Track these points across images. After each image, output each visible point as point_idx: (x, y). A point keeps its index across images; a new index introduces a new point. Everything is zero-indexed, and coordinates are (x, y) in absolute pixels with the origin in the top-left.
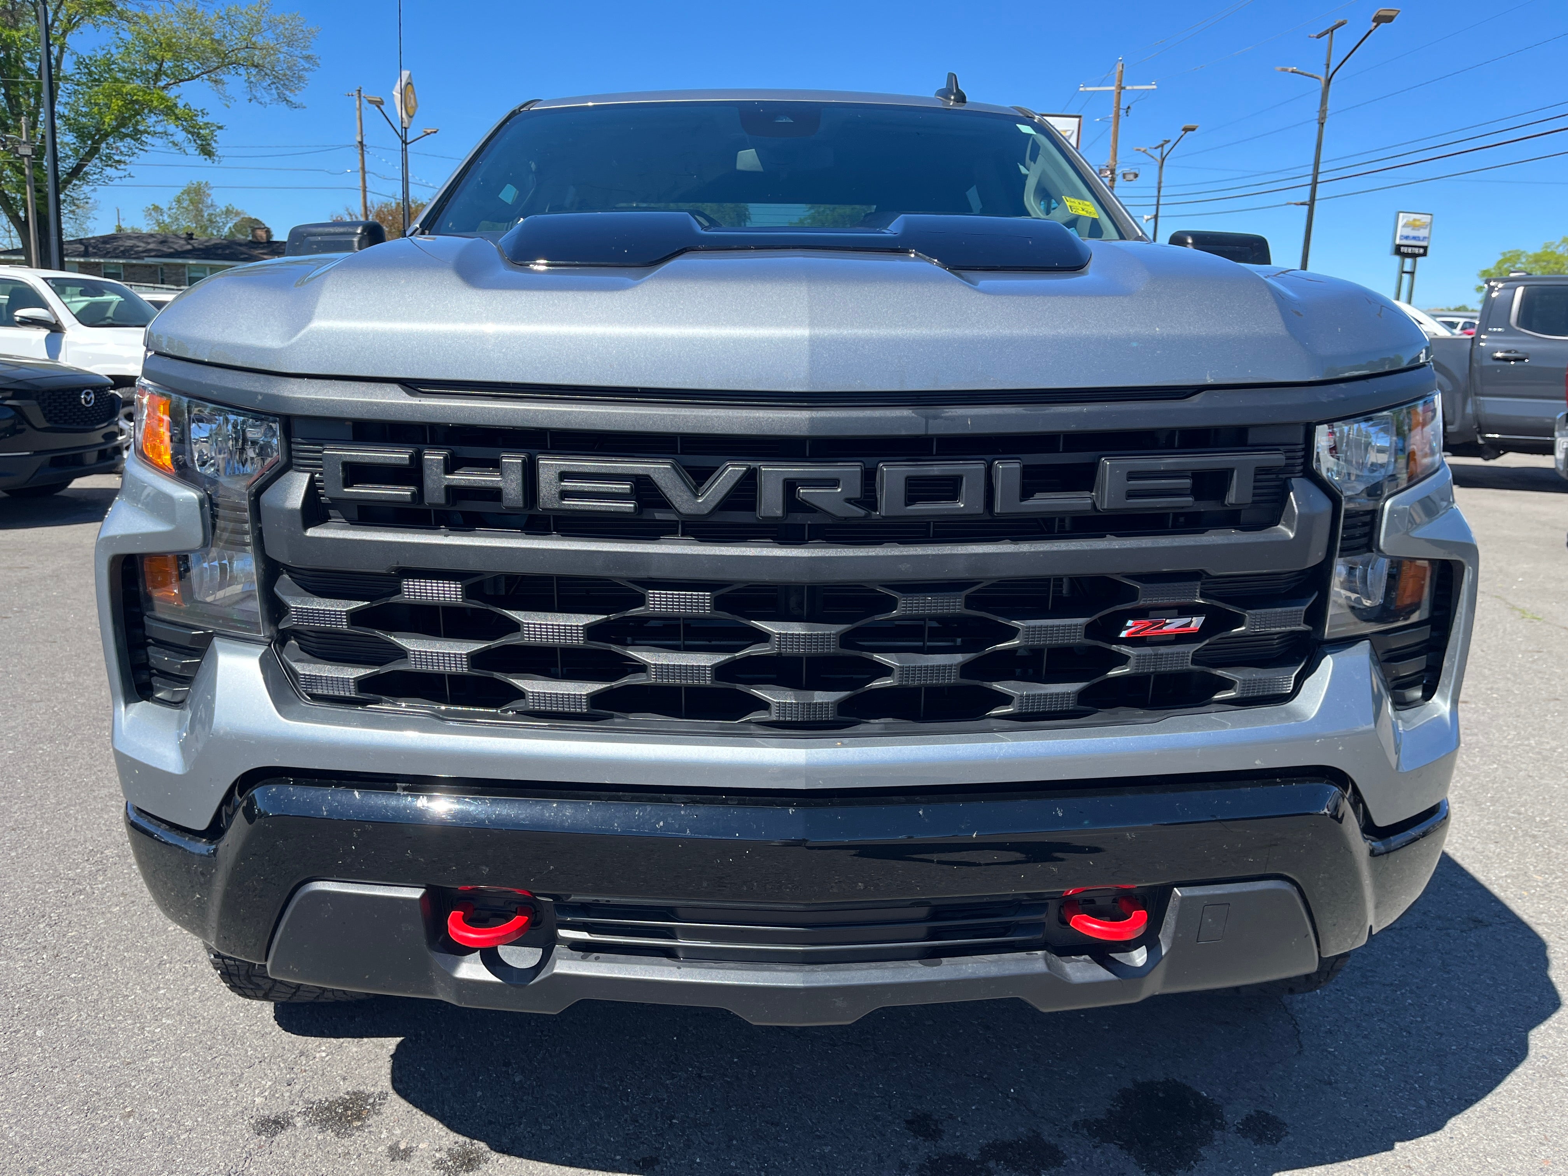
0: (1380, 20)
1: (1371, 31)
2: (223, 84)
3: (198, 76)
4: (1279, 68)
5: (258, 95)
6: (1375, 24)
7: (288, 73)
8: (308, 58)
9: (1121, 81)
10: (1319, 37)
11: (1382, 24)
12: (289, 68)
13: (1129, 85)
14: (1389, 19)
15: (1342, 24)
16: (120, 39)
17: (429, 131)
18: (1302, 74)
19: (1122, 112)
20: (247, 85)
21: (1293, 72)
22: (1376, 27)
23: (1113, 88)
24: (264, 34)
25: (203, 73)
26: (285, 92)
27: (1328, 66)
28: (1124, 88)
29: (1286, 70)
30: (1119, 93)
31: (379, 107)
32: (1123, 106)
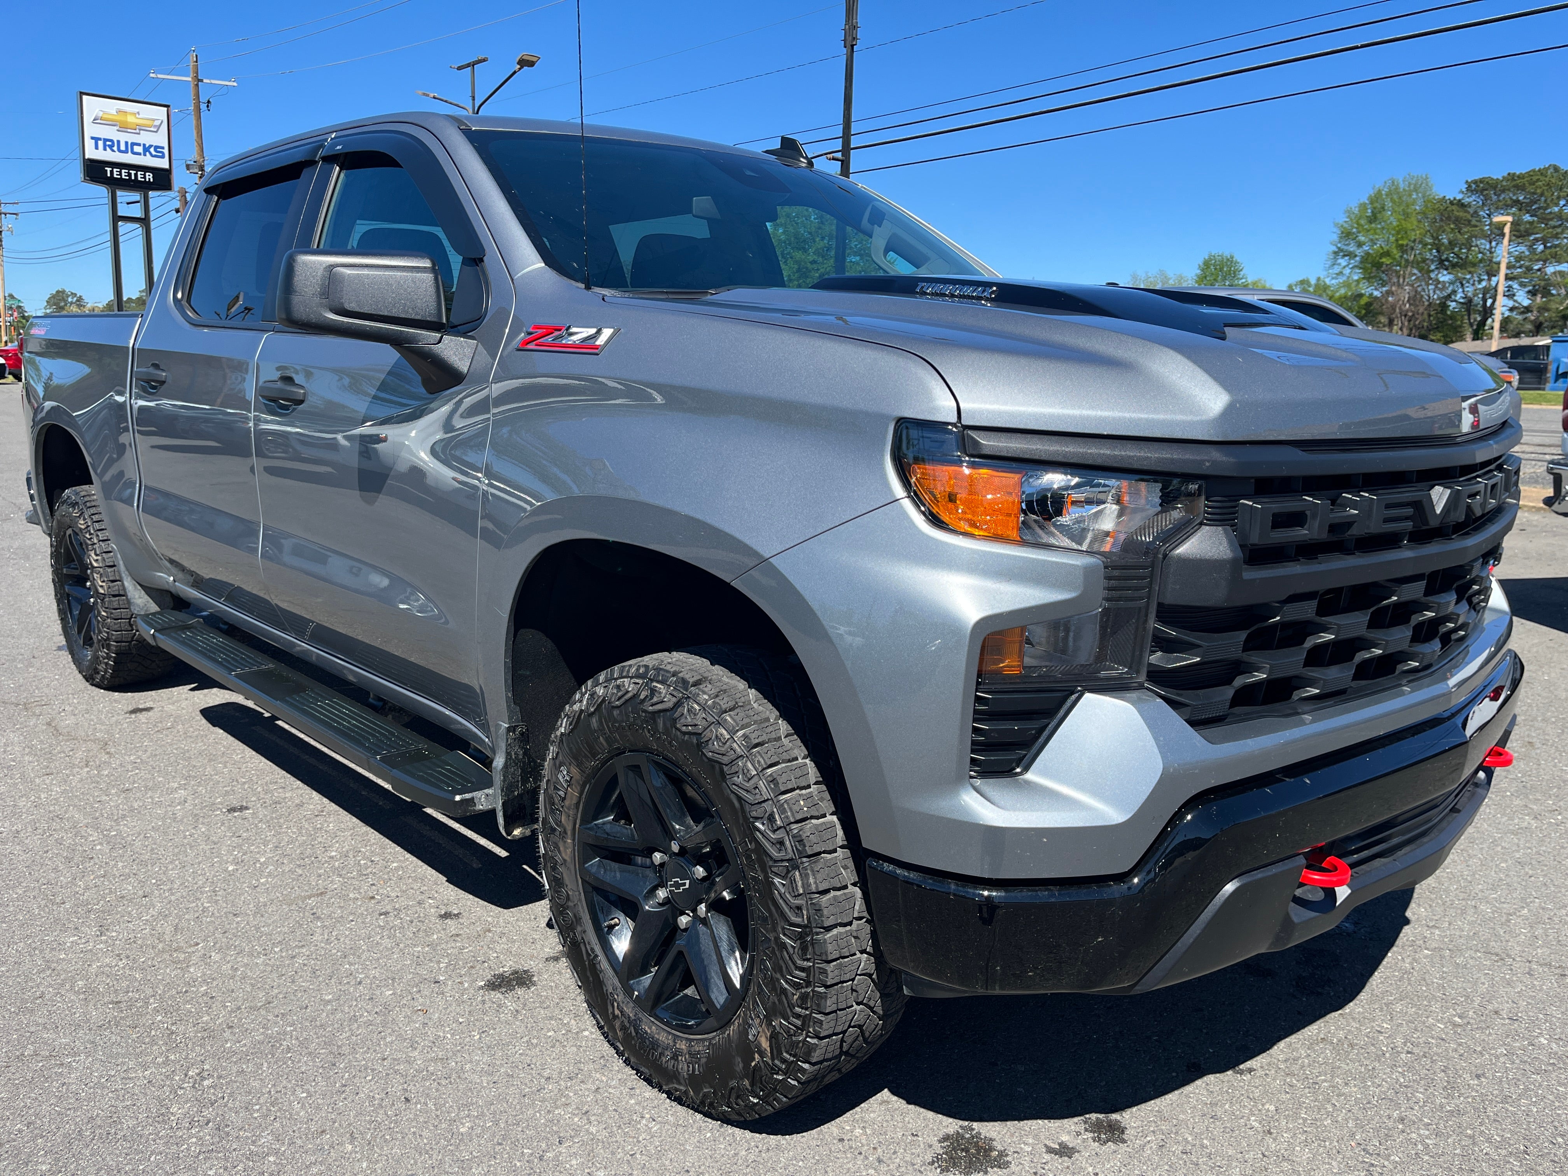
0: (524, 63)
1: (515, 72)
4: (420, 92)
6: (519, 67)
9: (197, 73)
10: (459, 68)
11: (525, 68)
13: (207, 78)
14: (531, 64)
15: (484, 60)
18: (446, 101)
19: (203, 107)
21: (434, 98)
22: (520, 69)
23: (190, 79)
27: (474, 99)
28: (202, 81)
29: (428, 95)
30: (197, 85)
32: (204, 99)
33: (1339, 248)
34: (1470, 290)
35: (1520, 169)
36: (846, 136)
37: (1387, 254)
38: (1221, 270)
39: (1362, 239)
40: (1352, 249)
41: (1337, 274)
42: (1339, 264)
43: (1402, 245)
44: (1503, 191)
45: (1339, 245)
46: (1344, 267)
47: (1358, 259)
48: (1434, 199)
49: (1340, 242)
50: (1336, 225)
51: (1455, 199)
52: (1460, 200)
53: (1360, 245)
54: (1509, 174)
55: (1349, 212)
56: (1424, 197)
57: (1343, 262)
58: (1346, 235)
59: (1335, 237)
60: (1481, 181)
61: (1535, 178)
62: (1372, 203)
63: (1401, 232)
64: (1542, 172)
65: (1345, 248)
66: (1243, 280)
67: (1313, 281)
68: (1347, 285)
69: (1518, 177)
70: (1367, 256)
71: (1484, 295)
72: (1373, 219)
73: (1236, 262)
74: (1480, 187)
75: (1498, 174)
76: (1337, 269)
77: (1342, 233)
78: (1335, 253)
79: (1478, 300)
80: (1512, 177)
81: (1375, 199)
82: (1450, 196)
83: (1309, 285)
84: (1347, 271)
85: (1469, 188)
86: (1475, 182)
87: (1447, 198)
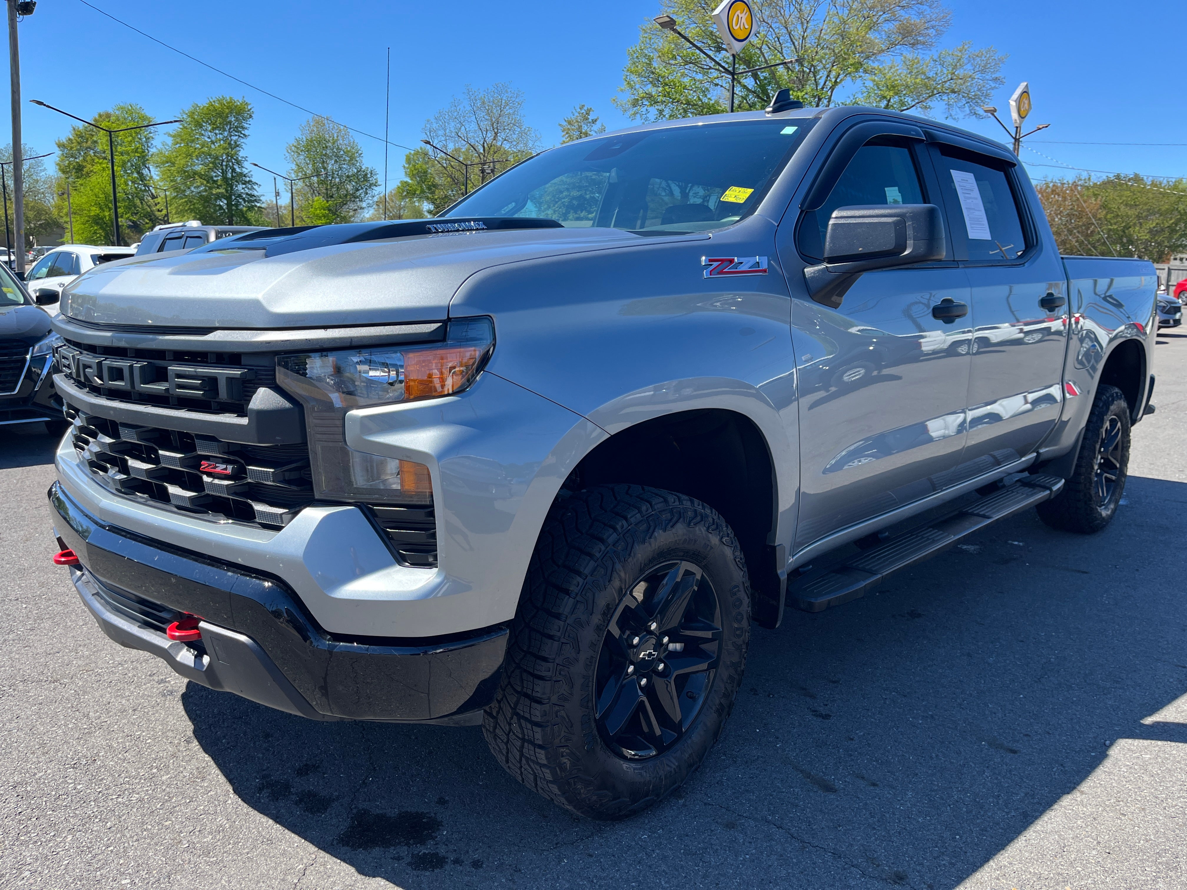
2: (931, 109)
3: (913, 106)
5: (953, 113)
7: (979, 93)
8: (996, 80)
12: (979, 90)
16: (866, 87)
17: (1041, 127)
20: (947, 106)
24: (965, 67)
25: (918, 103)
26: (976, 108)
31: (993, 114)
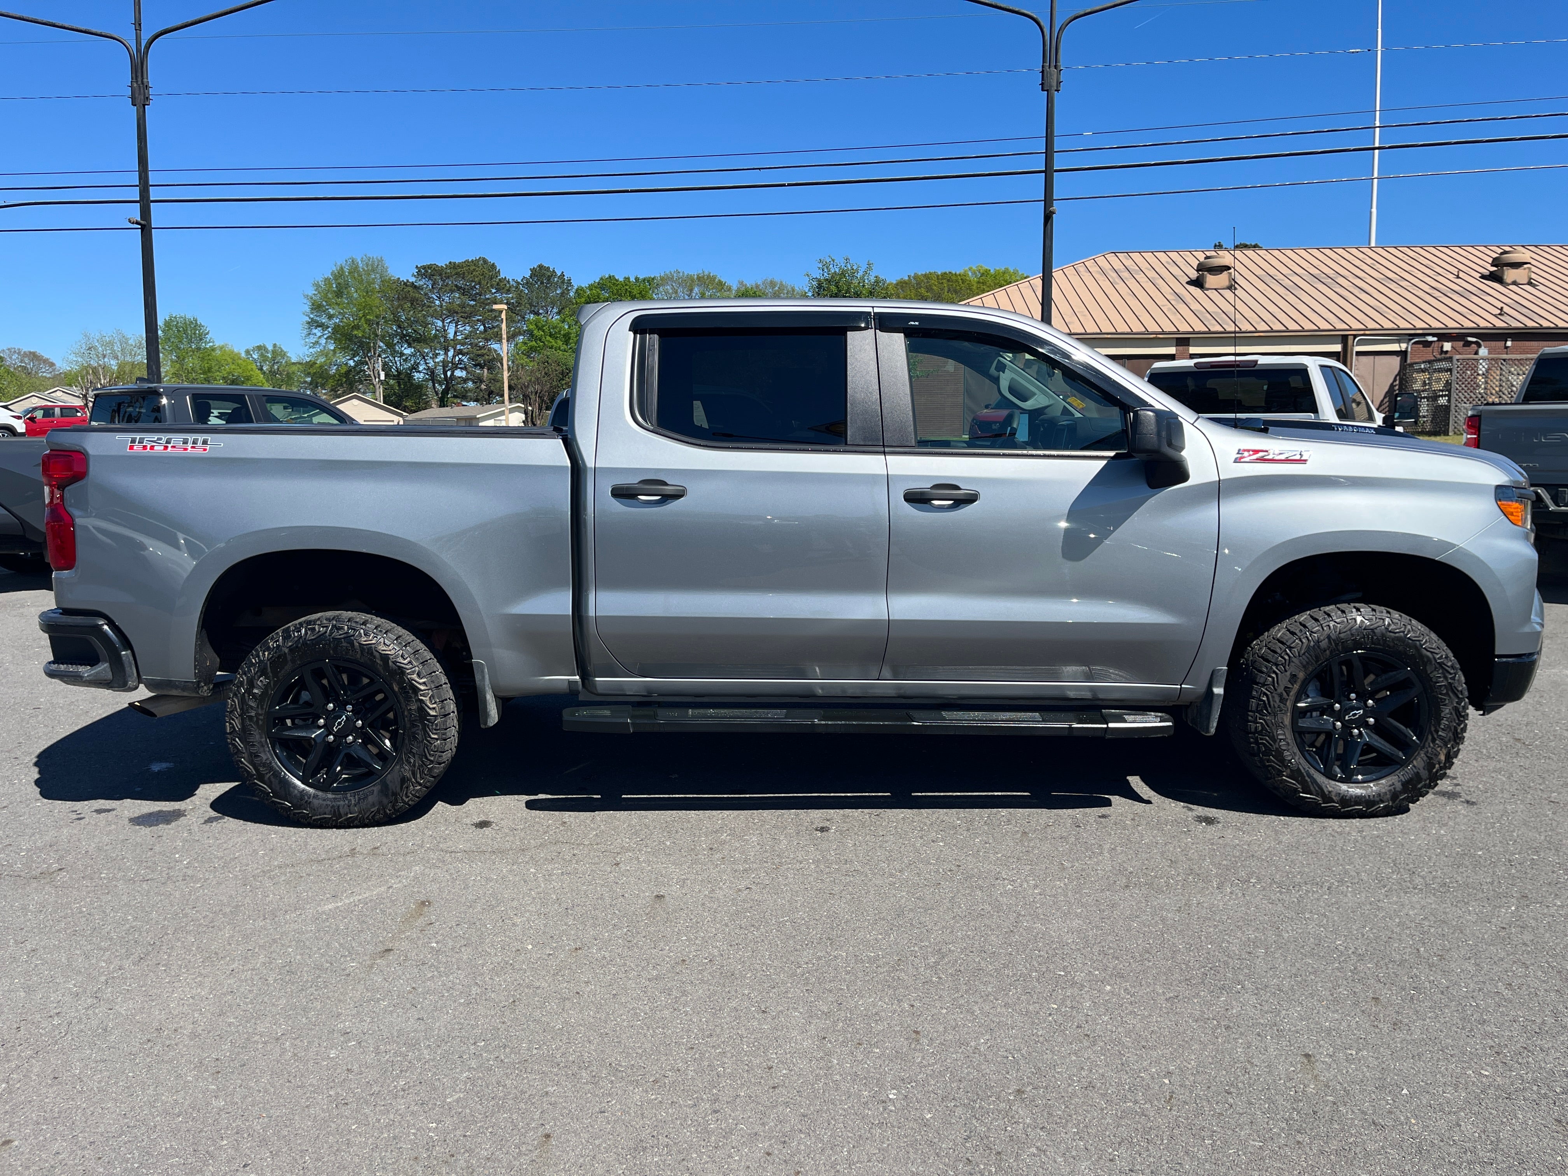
33: (312, 319)
34: (431, 364)
35: (458, 260)
36: (144, 186)
37: (356, 327)
38: (185, 331)
39: (331, 311)
40: (324, 321)
41: (314, 344)
42: (315, 334)
43: (369, 320)
44: (448, 277)
45: (312, 316)
46: (320, 337)
47: (330, 329)
48: (390, 279)
49: (312, 313)
50: (306, 296)
51: (408, 281)
52: (413, 283)
53: (330, 317)
54: (450, 263)
55: (317, 286)
56: (381, 278)
57: (318, 332)
58: (317, 307)
59: (307, 309)
60: (430, 267)
61: (472, 268)
62: (336, 279)
63: (366, 308)
64: (475, 263)
65: (318, 319)
66: (211, 344)
67: (270, 348)
68: (323, 353)
69: (458, 266)
70: (336, 329)
71: (444, 367)
72: (339, 294)
73: (201, 326)
74: (426, 272)
75: (442, 263)
76: (313, 339)
77: (313, 304)
78: (308, 323)
79: (439, 370)
80: (453, 266)
81: (339, 275)
82: (403, 278)
83: (267, 351)
84: (323, 341)
85: (419, 272)
86: (424, 267)
87: (401, 280)
